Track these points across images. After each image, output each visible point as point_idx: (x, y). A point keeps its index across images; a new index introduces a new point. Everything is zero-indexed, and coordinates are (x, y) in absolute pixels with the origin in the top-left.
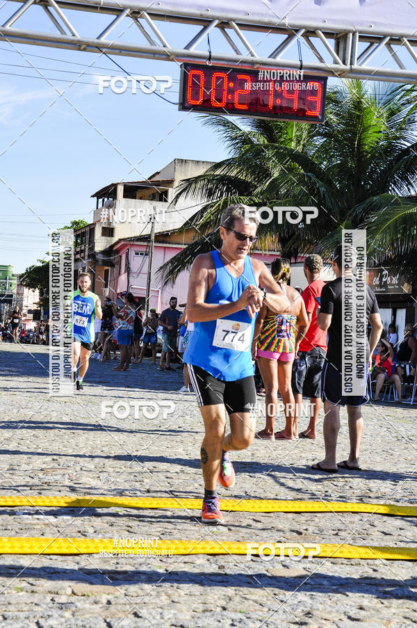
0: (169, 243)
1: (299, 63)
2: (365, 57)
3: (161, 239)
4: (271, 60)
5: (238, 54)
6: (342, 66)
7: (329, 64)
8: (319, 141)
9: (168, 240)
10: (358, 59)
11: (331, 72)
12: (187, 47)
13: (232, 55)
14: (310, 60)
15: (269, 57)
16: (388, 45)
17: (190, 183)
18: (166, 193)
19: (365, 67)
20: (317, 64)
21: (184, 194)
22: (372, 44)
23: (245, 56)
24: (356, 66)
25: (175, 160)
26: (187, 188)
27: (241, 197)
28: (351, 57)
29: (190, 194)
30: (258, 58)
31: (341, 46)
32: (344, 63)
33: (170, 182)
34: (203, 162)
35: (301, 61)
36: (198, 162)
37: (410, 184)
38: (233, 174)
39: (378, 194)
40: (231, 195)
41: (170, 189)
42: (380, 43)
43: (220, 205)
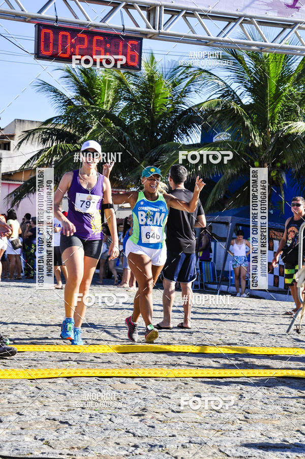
0: (12, 181)
1: (122, 27)
2: (168, 25)
3: (6, 177)
4: (102, 24)
5: (76, 18)
6: (152, 30)
7: (143, 28)
8: (123, 104)
9: (12, 178)
10: (164, 26)
11: (146, 35)
12: (40, 12)
13: (72, 19)
14: (130, 26)
15: (100, 22)
16: (184, 17)
17: (29, 134)
18: (9, 144)
19: (168, 31)
20: (134, 27)
21: (25, 141)
22: (173, 16)
23: (82, 20)
24: (162, 31)
25: (15, 120)
26: (26, 137)
27: (68, 145)
28: (159, 24)
29: (30, 141)
30: (92, 22)
31: (152, 16)
32: (154, 28)
33: (12, 136)
34: (37, 122)
35: (123, 25)
36: (33, 121)
37: (188, 135)
38: (60, 127)
39: (166, 142)
40: (60, 143)
41: (12, 141)
42: (178, 16)
43: (51, 150)
